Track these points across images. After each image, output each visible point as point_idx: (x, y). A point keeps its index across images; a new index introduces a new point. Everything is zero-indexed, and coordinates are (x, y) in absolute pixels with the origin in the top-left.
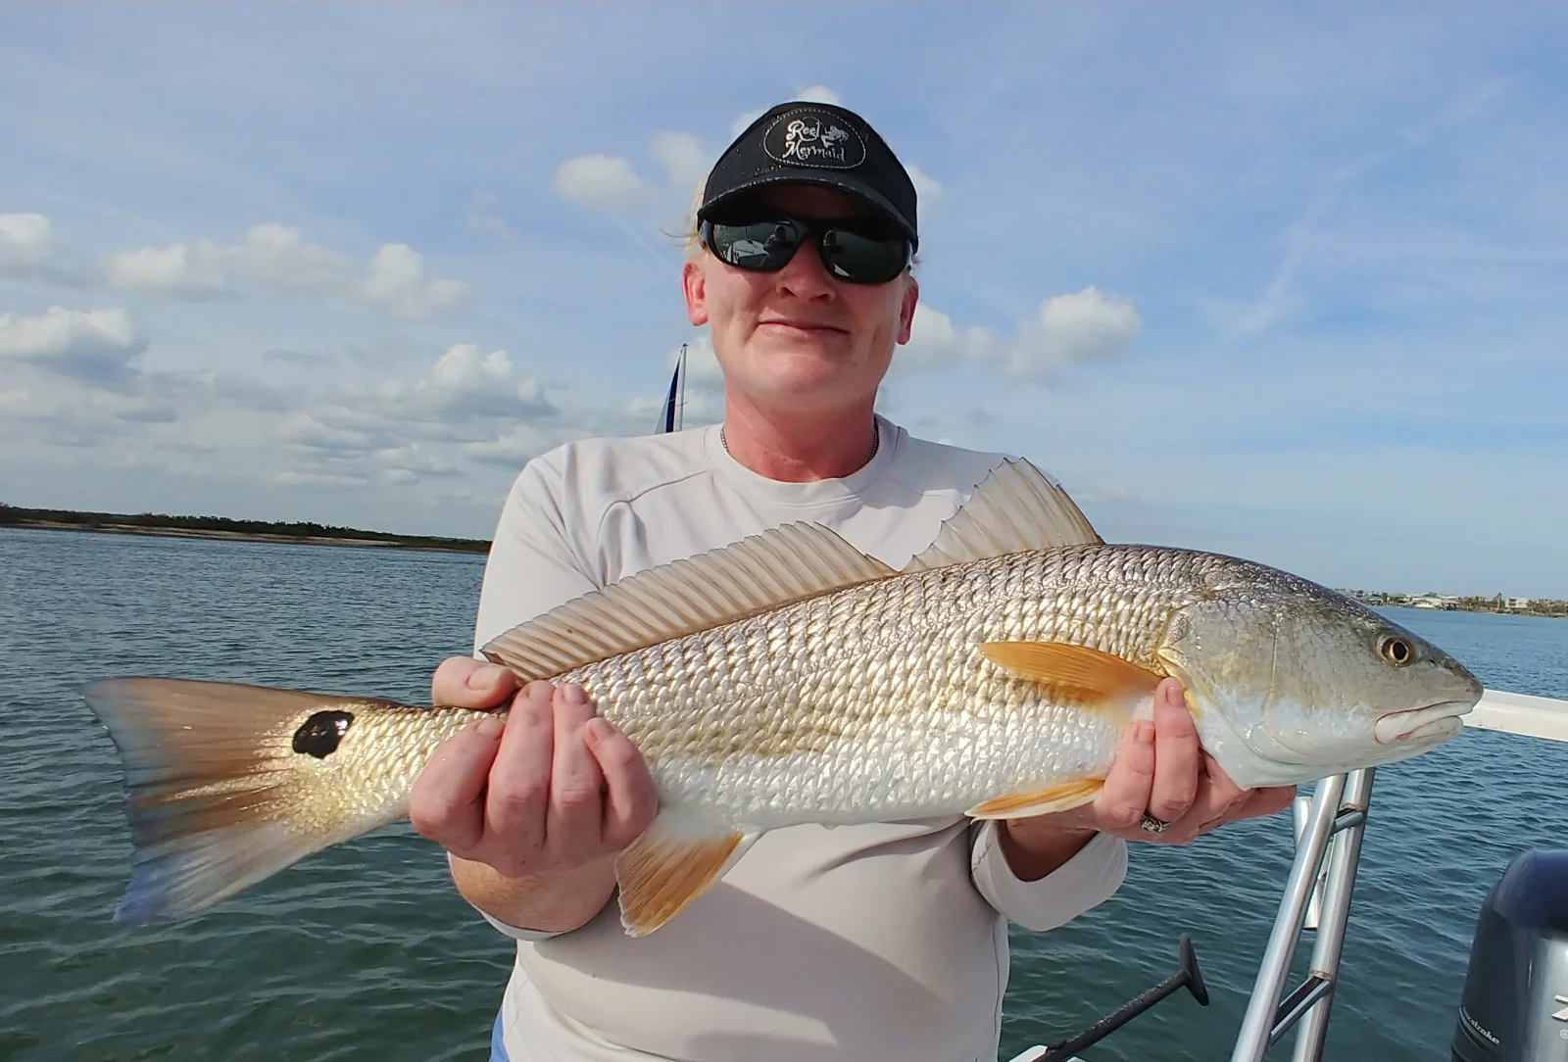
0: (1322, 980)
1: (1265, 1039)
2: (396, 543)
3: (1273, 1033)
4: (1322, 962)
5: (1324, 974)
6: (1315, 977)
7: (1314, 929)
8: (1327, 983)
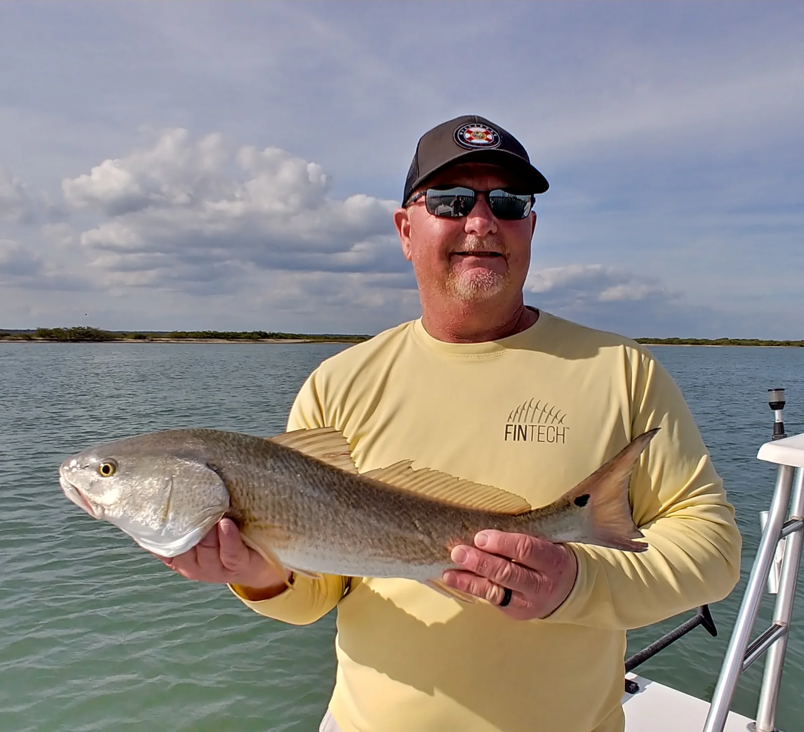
0: (780, 627)
1: (739, 667)
2: (308, 341)
3: (745, 663)
4: (780, 616)
5: (783, 623)
6: (776, 625)
7: (776, 594)
8: (784, 628)
